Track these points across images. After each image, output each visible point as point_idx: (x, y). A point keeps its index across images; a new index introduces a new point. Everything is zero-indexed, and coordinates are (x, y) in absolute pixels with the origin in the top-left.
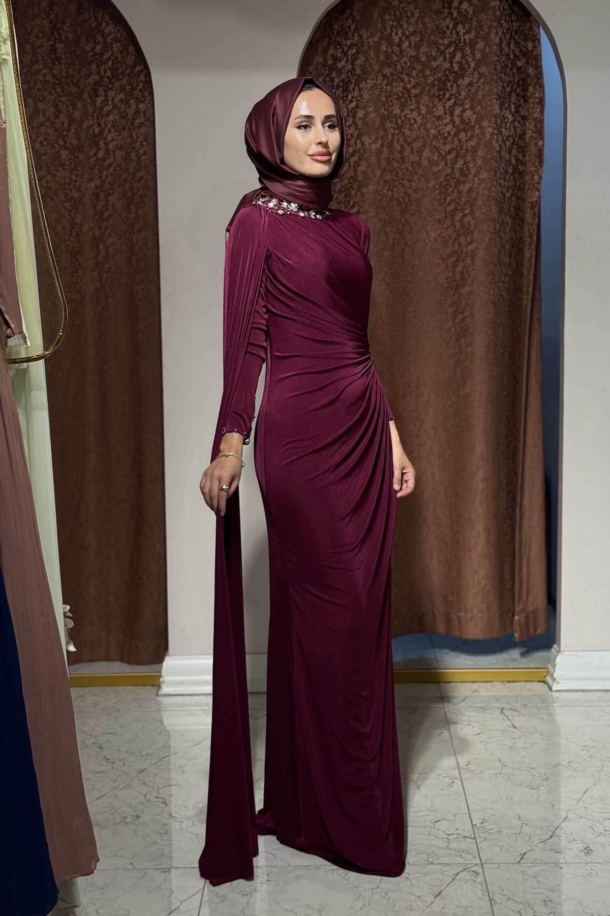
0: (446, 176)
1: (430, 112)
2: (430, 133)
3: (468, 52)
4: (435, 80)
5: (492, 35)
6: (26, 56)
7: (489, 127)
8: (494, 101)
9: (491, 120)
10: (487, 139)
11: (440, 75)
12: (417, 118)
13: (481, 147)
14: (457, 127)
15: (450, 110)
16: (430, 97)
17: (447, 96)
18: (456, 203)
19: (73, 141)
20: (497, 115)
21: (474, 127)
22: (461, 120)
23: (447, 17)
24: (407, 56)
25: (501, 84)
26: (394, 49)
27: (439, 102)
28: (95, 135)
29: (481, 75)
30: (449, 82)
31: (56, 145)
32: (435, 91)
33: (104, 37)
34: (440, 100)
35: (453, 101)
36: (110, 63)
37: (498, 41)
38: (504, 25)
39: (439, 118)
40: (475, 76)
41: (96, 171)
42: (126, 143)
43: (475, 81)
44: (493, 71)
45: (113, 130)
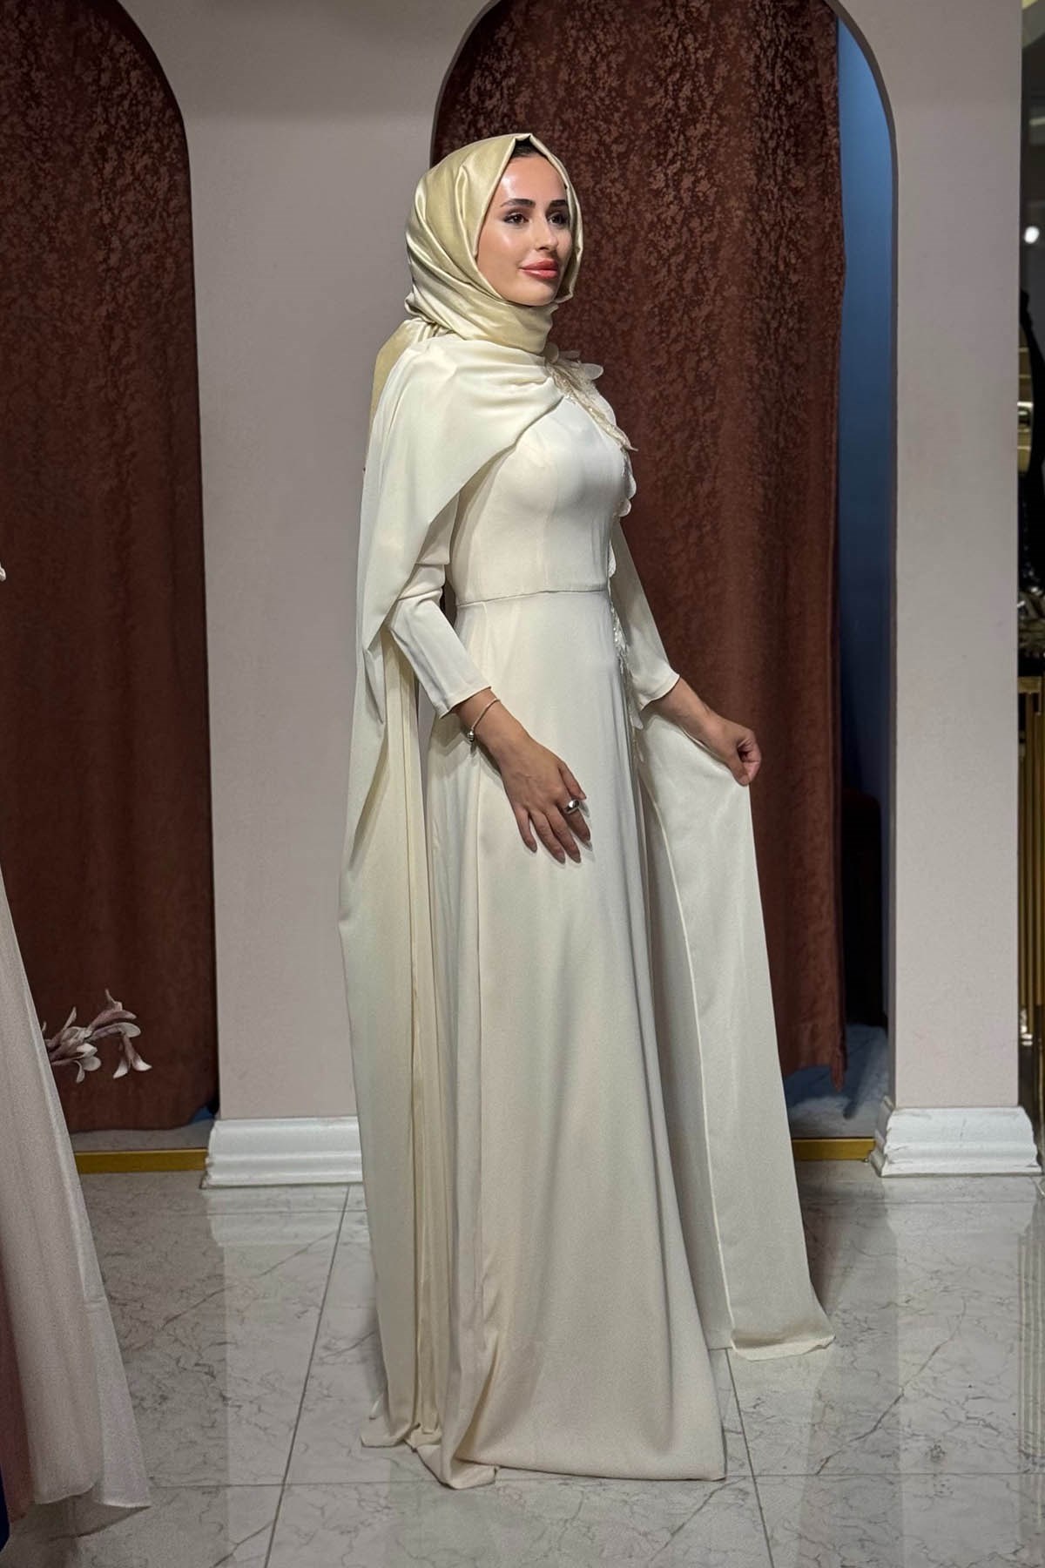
0: (669, 293)
1: (643, 183)
2: (645, 218)
3: (703, 80)
4: (652, 129)
5: (742, 52)
7: (739, 209)
8: (747, 164)
9: (741, 198)
10: (736, 229)
11: (658, 121)
12: (623, 194)
13: (726, 242)
14: (686, 208)
15: (675, 181)
16: (643, 157)
17: (670, 155)
18: (686, 338)
19: (65, 236)
20: (751, 187)
21: (713, 209)
22: (692, 197)
23: (669, 21)
27: (658, 165)
28: (103, 226)
29: (724, 120)
30: (673, 132)
31: (36, 245)
32: (650, 146)
33: (114, 60)
35: (679, 164)
36: (125, 103)
37: (752, 62)
38: (763, 34)
39: (658, 193)
40: (714, 121)
41: (107, 288)
42: (156, 241)
43: (713, 130)
44: (745, 114)
45: (135, 218)
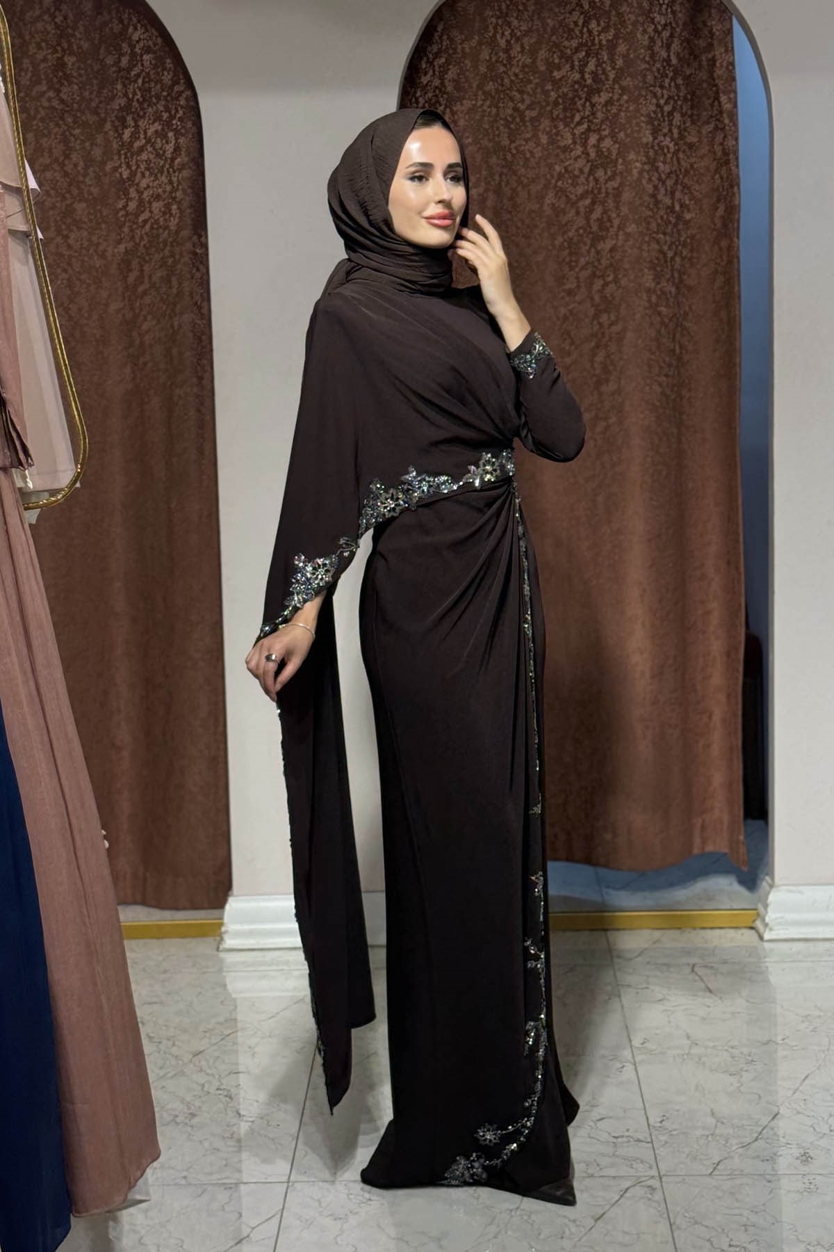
0: (577, 230)
1: (552, 141)
2: (554, 170)
3: (606, 58)
4: (560, 96)
6: (23, 74)
7: (637, 161)
8: (644, 125)
9: (639, 153)
10: (635, 178)
11: (565, 90)
12: (535, 151)
13: (627, 188)
14: (592, 161)
16: (553, 120)
17: (577, 118)
18: (594, 266)
20: (647, 144)
21: (615, 162)
22: (597, 152)
23: (574, 10)
24: (518, 65)
25: (654, 101)
26: (500, 57)
27: (565, 126)
28: (122, 181)
29: (624, 89)
30: (580, 99)
31: (68, 195)
32: (558, 112)
33: (132, 47)
34: (566, 125)
35: (585, 126)
36: (140, 81)
37: (646, 43)
39: (566, 149)
41: (126, 230)
42: (164, 192)
43: (615, 97)
44: (641, 85)
45: (147, 173)
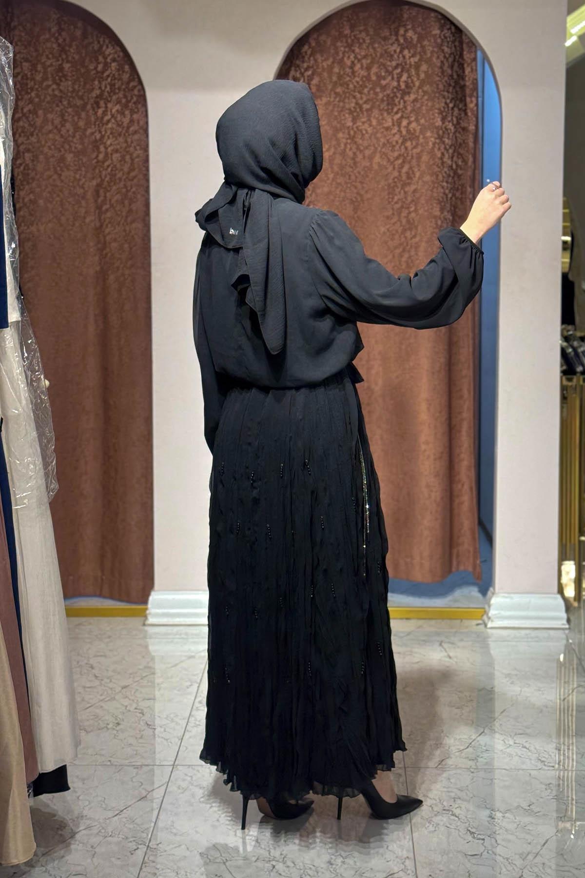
1: (379, 123)
2: (380, 141)
3: (413, 73)
5: (434, 59)
7: (431, 137)
8: (436, 115)
10: (430, 147)
11: (388, 92)
13: (425, 154)
14: (404, 137)
16: (380, 110)
17: (395, 110)
18: (402, 202)
19: (77, 145)
20: (438, 126)
21: (418, 137)
22: (407, 131)
23: (394, 43)
24: (359, 76)
25: (444, 100)
26: (346, 71)
27: (388, 115)
28: (96, 141)
29: (425, 93)
30: (397, 98)
31: (62, 150)
32: (384, 106)
33: (105, 58)
35: (400, 115)
36: (109, 79)
37: (439, 64)
38: (445, 50)
39: (387, 129)
40: (419, 93)
41: (97, 171)
42: (121, 148)
43: (419, 97)
44: (435, 90)
